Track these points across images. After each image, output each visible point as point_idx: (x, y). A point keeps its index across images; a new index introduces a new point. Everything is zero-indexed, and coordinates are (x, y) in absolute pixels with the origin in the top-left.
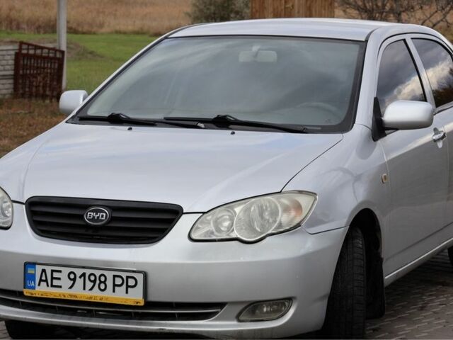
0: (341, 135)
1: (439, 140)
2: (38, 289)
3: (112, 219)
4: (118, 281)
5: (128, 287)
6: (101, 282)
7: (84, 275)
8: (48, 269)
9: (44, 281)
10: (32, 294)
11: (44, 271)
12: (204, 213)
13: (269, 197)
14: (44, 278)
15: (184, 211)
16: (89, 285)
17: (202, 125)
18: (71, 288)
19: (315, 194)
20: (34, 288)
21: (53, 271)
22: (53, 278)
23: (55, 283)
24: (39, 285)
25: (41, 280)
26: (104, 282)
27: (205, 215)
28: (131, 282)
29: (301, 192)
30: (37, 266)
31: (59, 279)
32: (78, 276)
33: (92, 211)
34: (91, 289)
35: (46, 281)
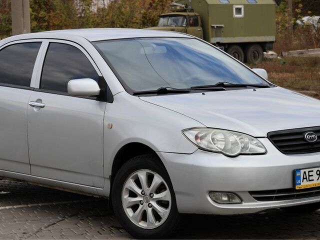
2: (302, 184)
8: (307, 171)
9: (305, 179)
10: (300, 188)
11: (305, 172)
14: (305, 177)
18: (318, 180)
20: (300, 184)
21: (309, 172)
22: (309, 176)
23: (311, 178)
24: (303, 181)
25: (304, 178)
30: (301, 170)
31: (312, 176)
35: (306, 178)
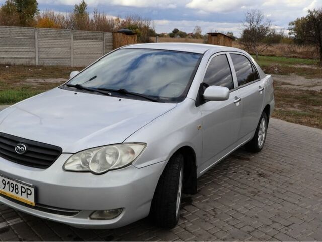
0: (176, 104)
1: (237, 102)
3: (27, 152)
4: (23, 190)
5: (27, 194)
6: (16, 189)
7: (8, 183)
12: (74, 154)
13: (114, 146)
15: (63, 152)
16: (11, 189)
17: (110, 94)
18: (4, 188)
19: (146, 143)
26: (17, 189)
27: (75, 155)
28: (29, 192)
29: (135, 143)
32: (6, 182)
33: (19, 146)
34: (12, 191)
